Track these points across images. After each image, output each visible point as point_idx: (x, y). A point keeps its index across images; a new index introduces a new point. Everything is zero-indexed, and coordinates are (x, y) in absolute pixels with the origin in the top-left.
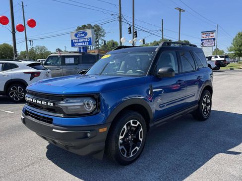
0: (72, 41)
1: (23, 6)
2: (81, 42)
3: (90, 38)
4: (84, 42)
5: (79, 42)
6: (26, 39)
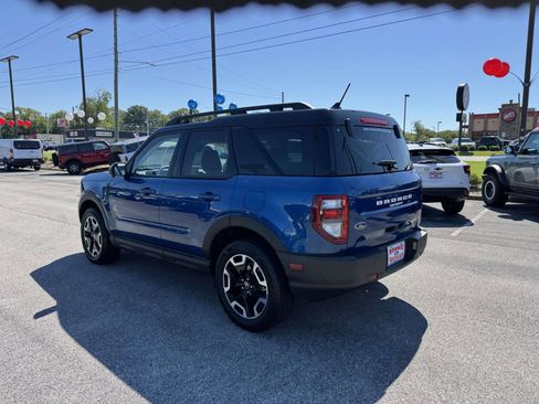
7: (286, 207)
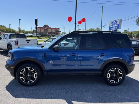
0: (110, 26)
1: (102, 8)
2: (114, 27)
3: (118, 25)
4: (115, 27)
5: (113, 27)
6: (102, 25)
7: (127, 55)
